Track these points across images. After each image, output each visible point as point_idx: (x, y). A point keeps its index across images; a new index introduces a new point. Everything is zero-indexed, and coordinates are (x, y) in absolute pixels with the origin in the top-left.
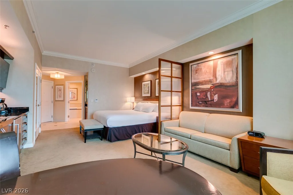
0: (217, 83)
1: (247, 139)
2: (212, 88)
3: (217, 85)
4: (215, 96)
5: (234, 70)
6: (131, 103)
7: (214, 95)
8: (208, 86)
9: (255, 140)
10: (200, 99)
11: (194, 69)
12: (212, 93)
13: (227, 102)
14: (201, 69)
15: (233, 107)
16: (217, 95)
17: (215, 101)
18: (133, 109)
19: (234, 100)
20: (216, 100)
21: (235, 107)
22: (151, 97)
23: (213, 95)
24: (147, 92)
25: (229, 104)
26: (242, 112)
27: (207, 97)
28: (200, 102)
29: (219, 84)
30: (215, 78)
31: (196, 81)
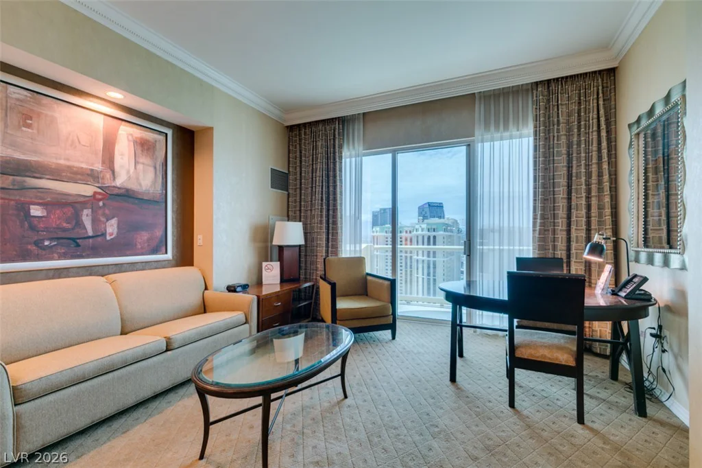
0: (114, 187)
2: (99, 196)
3: (116, 191)
4: (108, 224)
5: (157, 167)
7: (107, 220)
10: (47, 229)
12: (100, 212)
13: (143, 237)
14: (52, 120)
15: (155, 251)
16: (114, 222)
17: (108, 238)
19: (157, 234)
20: (111, 234)
21: (160, 251)
23: (103, 219)
25: (146, 245)
26: (171, 259)
27: (79, 224)
28: (47, 243)
29: (122, 191)
30: (109, 170)
31: (22, 157)
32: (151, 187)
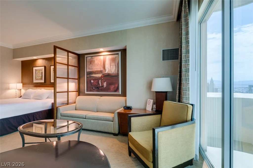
0: (105, 73)
1: (123, 112)
2: (102, 77)
3: (106, 75)
4: (104, 83)
5: (116, 65)
6: (17, 90)
8: (99, 75)
9: (127, 112)
10: (94, 85)
11: (89, 60)
12: (102, 80)
13: (112, 87)
14: (94, 61)
15: (116, 91)
16: (105, 83)
17: (104, 87)
18: (20, 97)
19: (116, 86)
21: (117, 91)
22: (45, 83)
23: (103, 82)
24: (40, 78)
25: (113, 89)
26: (121, 94)
27: (99, 84)
28: (94, 88)
29: (107, 74)
30: (104, 69)
31: (90, 71)
32: (114, 71)
